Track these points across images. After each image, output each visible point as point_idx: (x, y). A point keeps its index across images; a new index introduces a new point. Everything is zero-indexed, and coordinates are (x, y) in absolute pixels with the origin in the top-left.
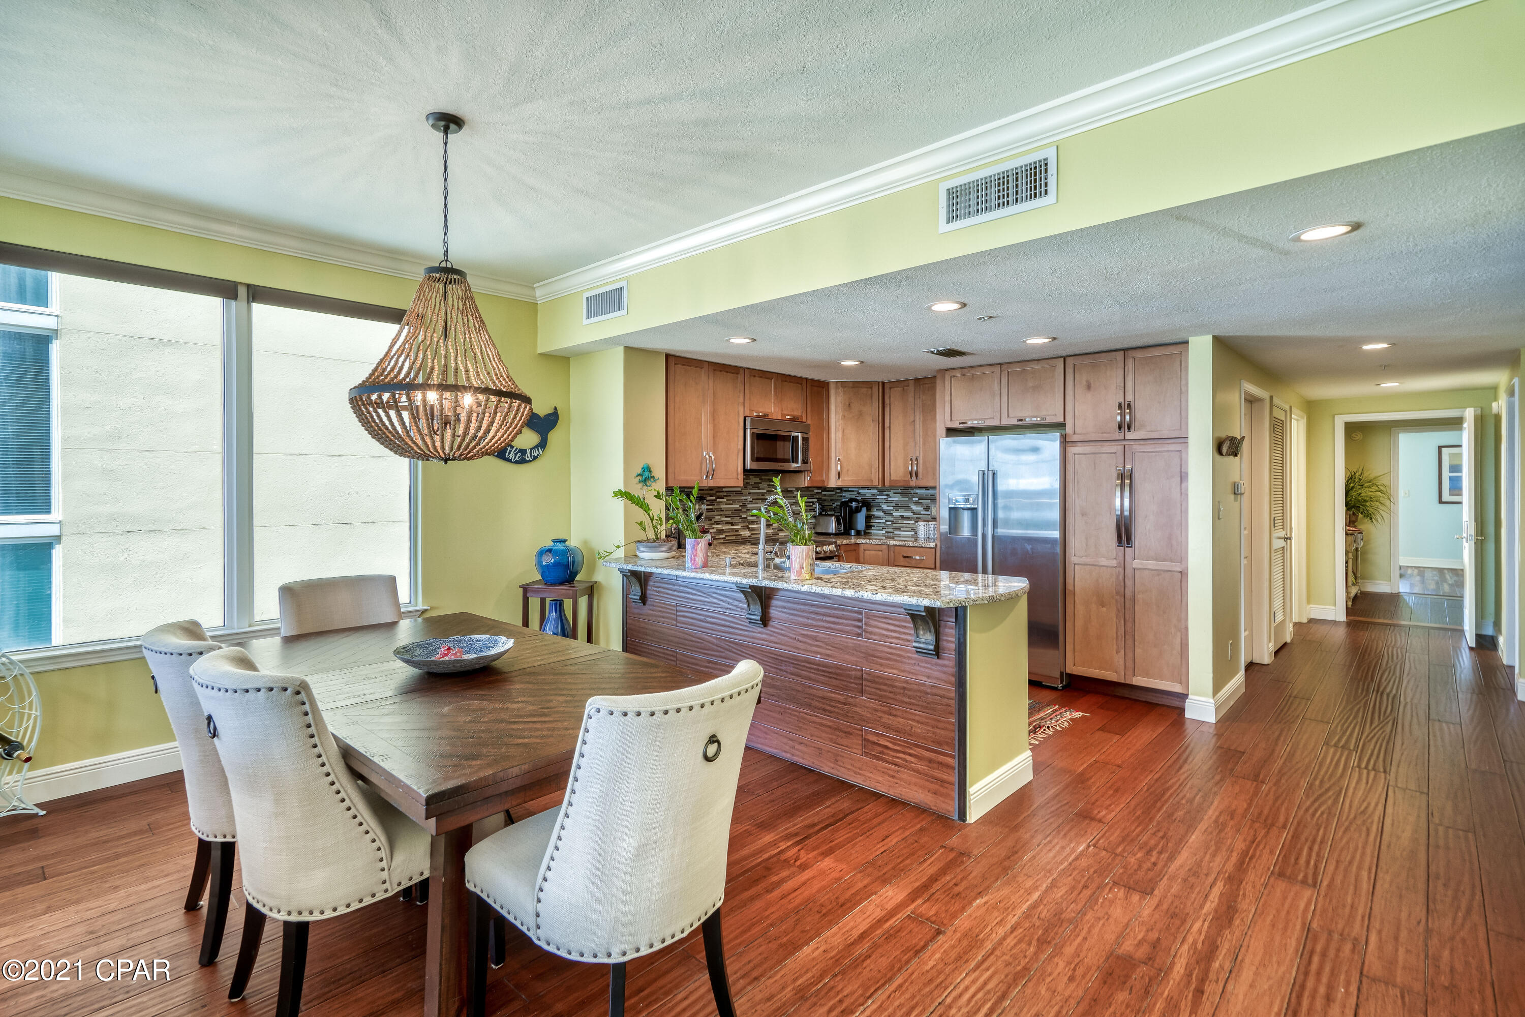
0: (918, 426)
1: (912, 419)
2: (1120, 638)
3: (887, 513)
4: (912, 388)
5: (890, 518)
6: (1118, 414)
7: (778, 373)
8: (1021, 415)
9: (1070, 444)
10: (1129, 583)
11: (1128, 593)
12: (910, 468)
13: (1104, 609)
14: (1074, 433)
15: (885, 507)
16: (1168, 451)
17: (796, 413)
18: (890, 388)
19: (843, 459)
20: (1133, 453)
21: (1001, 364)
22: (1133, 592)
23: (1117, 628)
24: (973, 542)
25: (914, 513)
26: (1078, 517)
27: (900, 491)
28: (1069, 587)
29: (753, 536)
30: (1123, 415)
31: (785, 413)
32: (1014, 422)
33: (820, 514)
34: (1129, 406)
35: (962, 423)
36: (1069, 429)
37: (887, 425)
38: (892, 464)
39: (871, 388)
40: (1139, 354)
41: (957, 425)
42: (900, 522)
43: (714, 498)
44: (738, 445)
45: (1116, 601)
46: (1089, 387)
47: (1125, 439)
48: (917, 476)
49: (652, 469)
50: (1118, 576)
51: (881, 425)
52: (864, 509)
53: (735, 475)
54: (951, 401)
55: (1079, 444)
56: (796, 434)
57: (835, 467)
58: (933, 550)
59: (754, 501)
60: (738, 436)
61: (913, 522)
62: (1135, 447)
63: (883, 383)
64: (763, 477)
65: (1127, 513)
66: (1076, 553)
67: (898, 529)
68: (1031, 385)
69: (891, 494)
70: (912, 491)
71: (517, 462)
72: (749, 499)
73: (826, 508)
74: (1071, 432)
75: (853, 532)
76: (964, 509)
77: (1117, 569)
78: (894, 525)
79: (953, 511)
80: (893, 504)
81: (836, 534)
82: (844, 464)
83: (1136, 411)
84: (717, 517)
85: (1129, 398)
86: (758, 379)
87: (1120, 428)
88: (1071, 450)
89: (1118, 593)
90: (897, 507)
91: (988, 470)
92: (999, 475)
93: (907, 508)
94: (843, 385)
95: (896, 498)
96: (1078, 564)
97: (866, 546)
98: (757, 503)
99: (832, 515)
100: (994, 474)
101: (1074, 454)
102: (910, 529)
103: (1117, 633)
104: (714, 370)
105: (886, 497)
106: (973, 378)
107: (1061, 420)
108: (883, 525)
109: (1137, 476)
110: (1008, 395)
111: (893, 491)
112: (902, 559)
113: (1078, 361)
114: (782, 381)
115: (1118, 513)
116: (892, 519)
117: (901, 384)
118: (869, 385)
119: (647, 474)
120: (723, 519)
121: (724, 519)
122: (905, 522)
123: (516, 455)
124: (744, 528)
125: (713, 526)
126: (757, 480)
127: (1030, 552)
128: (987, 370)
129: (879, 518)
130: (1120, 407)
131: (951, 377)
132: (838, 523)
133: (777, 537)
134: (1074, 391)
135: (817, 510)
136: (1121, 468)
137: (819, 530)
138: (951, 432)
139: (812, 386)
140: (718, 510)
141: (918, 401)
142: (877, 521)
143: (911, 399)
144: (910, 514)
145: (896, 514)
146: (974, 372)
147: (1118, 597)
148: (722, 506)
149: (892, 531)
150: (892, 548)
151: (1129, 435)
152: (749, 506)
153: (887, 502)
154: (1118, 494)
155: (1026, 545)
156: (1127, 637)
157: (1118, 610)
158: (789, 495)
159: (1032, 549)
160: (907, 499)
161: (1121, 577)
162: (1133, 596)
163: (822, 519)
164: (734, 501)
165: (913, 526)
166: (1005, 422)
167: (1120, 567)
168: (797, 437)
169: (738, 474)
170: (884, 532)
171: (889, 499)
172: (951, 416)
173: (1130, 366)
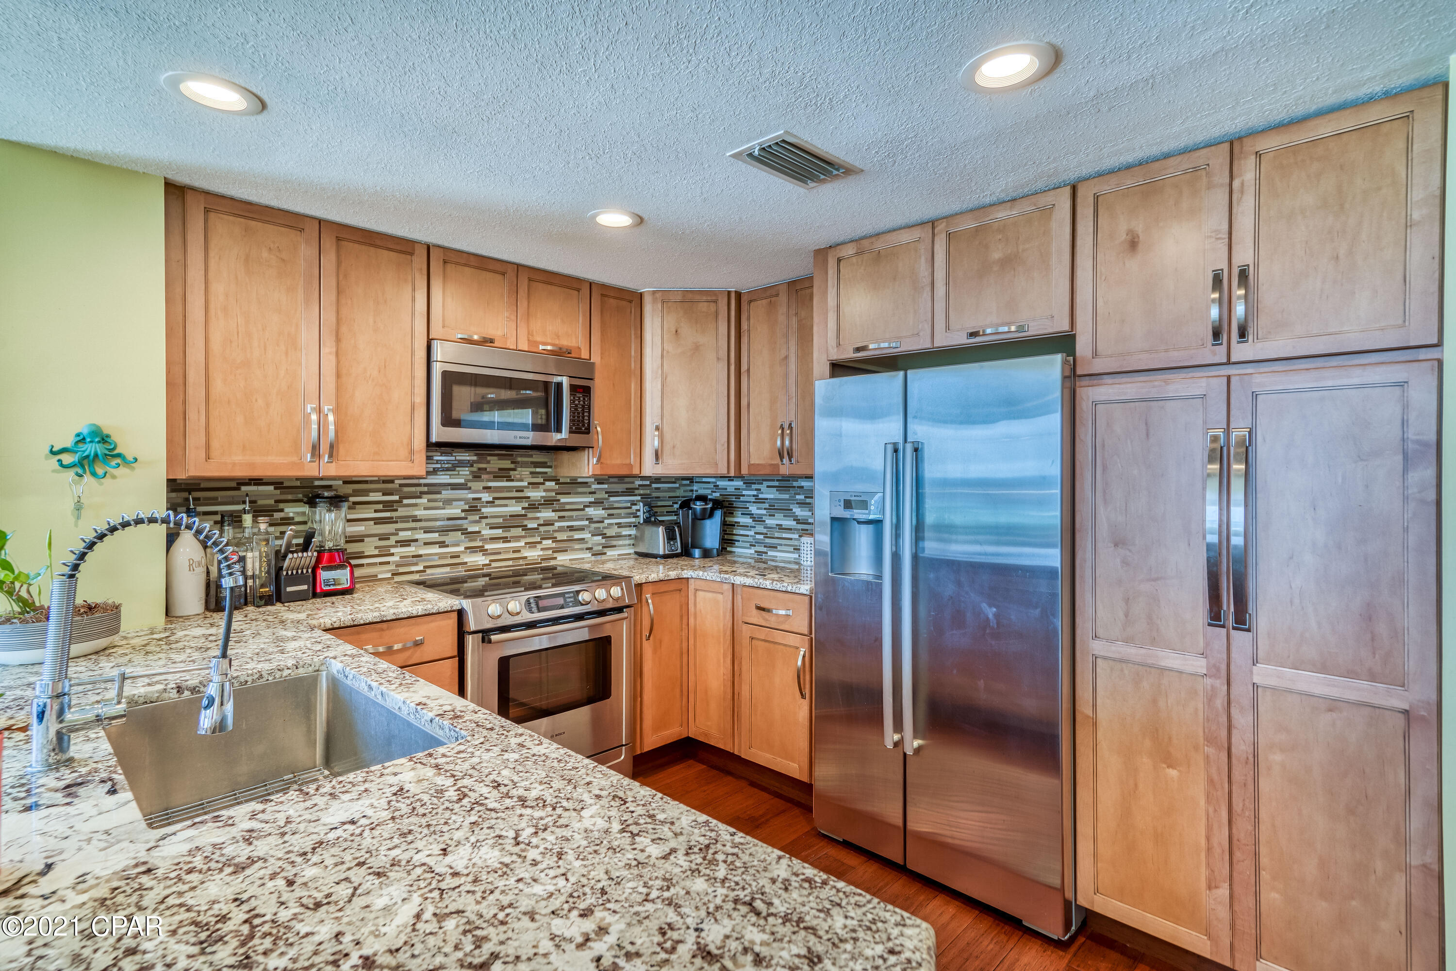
0: (793, 366)
1: (783, 353)
2: (1217, 851)
3: (758, 520)
4: (783, 298)
5: (760, 528)
6: (1213, 301)
7: (518, 266)
8: (972, 326)
9: (1085, 381)
10: (1242, 720)
11: (1241, 747)
12: (779, 443)
13: (1173, 773)
14: (1095, 354)
15: (753, 509)
16: (1363, 386)
17: (566, 342)
18: (750, 302)
19: (666, 429)
20: (1255, 396)
21: (933, 223)
22: (1255, 745)
23: (1209, 828)
24: (873, 589)
25: (798, 521)
27: (777, 483)
28: (1084, 708)
29: (494, 565)
30: (1227, 304)
31: (539, 339)
32: (959, 339)
33: (647, 521)
34: (1243, 275)
35: (858, 350)
36: (1083, 346)
37: (744, 367)
38: (753, 436)
39: (715, 302)
40: (1269, 143)
41: (848, 354)
42: (776, 535)
43: (396, 498)
44: (412, 394)
45: (1207, 758)
46: (1133, 244)
47: (1229, 363)
48: (790, 457)
50: (1210, 699)
51: (733, 368)
52: (718, 514)
53: (403, 453)
54: (838, 306)
55: (1108, 380)
56: (558, 379)
57: (651, 442)
58: (807, 599)
59: (497, 502)
60: (413, 378)
61: (796, 536)
62: (1258, 379)
63: (739, 295)
64: (519, 459)
65: (1237, 541)
66: (1100, 632)
67: (773, 547)
68: (996, 255)
69: (763, 487)
70: (795, 484)
72: (486, 497)
73: (655, 509)
74: (1089, 354)
75: (697, 553)
76: (859, 523)
77: (1208, 681)
78: (767, 540)
79: (836, 524)
80: (766, 505)
81: (665, 557)
82: (668, 436)
83: (1262, 289)
84: (401, 534)
85: (1243, 256)
86: (467, 269)
87: (1216, 334)
88: (1089, 394)
89: (1210, 740)
90: (773, 508)
91: (905, 441)
92: (927, 453)
93: (787, 512)
94: (665, 298)
95: (770, 494)
96: (1105, 658)
97: (698, 582)
98: (506, 506)
99: (662, 523)
100: (916, 450)
101: (1095, 404)
102: (791, 549)
103: (1208, 839)
104: (338, 239)
105: (755, 493)
106: (878, 257)
107: (1065, 326)
108: (750, 539)
109: (1263, 451)
110: (947, 284)
111: (766, 484)
112: (755, 612)
113: (1104, 187)
114: (530, 280)
115: (1213, 539)
116: (765, 531)
117: (768, 293)
118: (711, 296)
119: (90, 449)
120: (417, 537)
121: (421, 536)
122: (784, 535)
124: (472, 550)
125: (393, 550)
126: (507, 464)
127: (993, 623)
128: (905, 237)
129: (745, 527)
130: (1217, 281)
131: (839, 260)
132: (670, 537)
133: (552, 563)
134: (1095, 258)
135: (641, 514)
136: (1220, 433)
137: (642, 549)
138: (839, 368)
139: (602, 295)
140: (405, 519)
141: (794, 320)
142: (742, 532)
143: (782, 318)
144: (790, 523)
145: (770, 522)
146: (880, 245)
147: (1210, 750)
148: (417, 513)
149: (765, 550)
150: (739, 591)
151: (1241, 351)
152: (483, 510)
153: (758, 501)
154: (1212, 494)
155: (984, 606)
156: (1238, 855)
157: (1211, 781)
158: (580, 490)
159: (996, 616)
160: (787, 496)
161: (1220, 702)
162: (1255, 755)
163: (649, 530)
164: (448, 502)
165: (796, 543)
166: (943, 340)
167: (1215, 676)
168: (559, 385)
169: (412, 452)
170: (752, 551)
171: (761, 496)
172: (838, 336)
173: (1247, 173)
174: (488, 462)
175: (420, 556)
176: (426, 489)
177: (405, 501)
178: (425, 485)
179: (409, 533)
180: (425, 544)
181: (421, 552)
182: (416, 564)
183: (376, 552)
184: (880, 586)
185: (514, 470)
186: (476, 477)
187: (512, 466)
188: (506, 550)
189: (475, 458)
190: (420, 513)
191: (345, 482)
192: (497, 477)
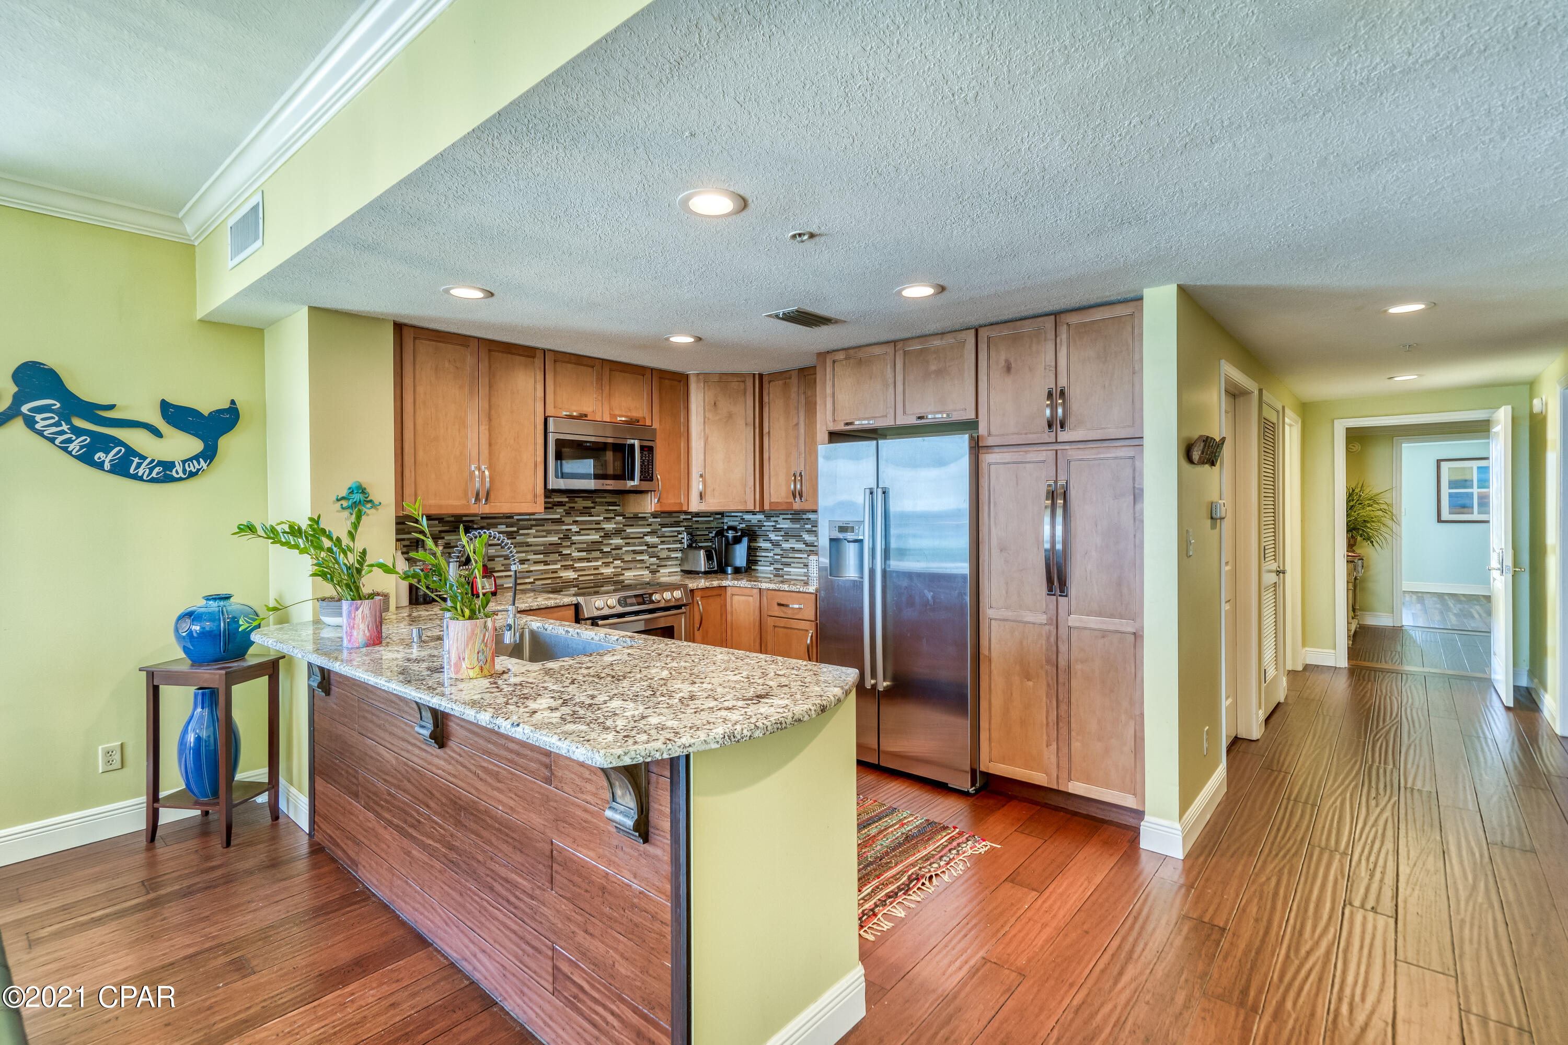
0: (802, 431)
1: (795, 421)
2: (1051, 724)
3: (776, 544)
4: (794, 380)
5: (778, 551)
6: (1047, 405)
7: (603, 360)
8: (920, 411)
9: (984, 451)
10: (1063, 648)
11: (1062, 663)
12: (792, 486)
13: (1030, 683)
14: (989, 435)
15: (772, 536)
16: (1116, 458)
17: (635, 414)
18: (770, 382)
19: (708, 476)
20: (1069, 462)
21: (895, 342)
22: (1069, 661)
23: (1048, 712)
24: (858, 585)
25: (807, 545)
26: (995, 551)
27: (790, 516)
28: (984, 651)
29: (581, 578)
30: (1053, 408)
31: (617, 412)
32: (912, 420)
33: (690, 546)
34: (1062, 393)
35: (847, 424)
36: (982, 430)
37: (766, 430)
38: (773, 481)
39: (744, 382)
40: (1074, 319)
41: (841, 427)
42: (791, 555)
43: (515, 529)
44: (535, 455)
45: (1047, 672)
46: (1008, 369)
47: (1056, 442)
48: (801, 496)
49: (368, 490)
50: (1048, 638)
51: (757, 431)
52: (745, 540)
53: (530, 497)
54: (833, 394)
55: (997, 450)
56: (632, 441)
57: (697, 486)
58: (814, 596)
59: (583, 532)
60: (535, 444)
61: (806, 556)
62: (1070, 453)
63: (761, 376)
64: (597, 500)
65: (1059, 547)
66: (994, 605)
67: (788, 565)
68: (933, 368)
69: (780, 519)
70: (804, 517)
71: (153, 480)
72: (575, 528)
73: (696, 538)
74: (986, 434)
75: (730, 570)
76: (849, 542)
77: (1047, 627)
78: (783, 560)
79: (833, 543)
80: (782, 533)
81: (706, 573)
82: (709, 482)
83: (1072, 400)
85: (1063, 382)
86: (569, 365)
87: (1050, 425)
88: (988, 458)
89: (1048, 661)
90: (787, 535)
91: (878, 487)
92: (892, 495)
93: (799, 538)
94: (705, 377)
95: (785, 525)
96: (996, 619)
97: (734, 589)
98: (588, 535)
99: (701, 548)
100: (884, 493)
101: (989, 464)
102: (802, 565)
103: (1047, 718)
104: (490, 351)
105: (773, 524)
106: (860, 362)
107: (973, 416)
108: (770, 559)
109: (1073, 494)
110: (904, 384)
111: (782, 517)
112: (776, 607)
113: (994, 333)
114: (611, 370)
115: (1047, 546)
116: (781, 552)
117: (782, 376)
118: (740, 377)
119: (357, 497)
120: (529, 557)
121: (532, 557)
122: (797, 555)
123: (151, 470)
124: (565, 568)
126: (589, 504)
127: (931, 601)
128: (877, 350)
129: (766, 550)
130: (1050, 395)
131: (834, 362)
132: (709, 557)
133: (621, 578)
134: (988, 375)
135: (685, 541)
136: (1052, 483)
137: (686, 568)
138: (835, 436)
139: (660, 378)
140: (521, 544)
141: (802, 398)
142: (764, 554)
143: (794, 395)
144: (801, 546)
145: (786, 545)
146: (861, 354)
147: (1048, 667)
148: (529, 540)
149: (781, 567)
150: (765, 593)
151: (1063, 436)
152: (573, 538)
153: (776, 530)
154: (1047, 519)
155: (926, 591)
156: (1061, 724)
157: (1048, 685)
158: (640, 523)
159: (933, 597)
160: (798, 526)
161: (1053, 639)
162: (1069, 667)
163: (691, 553)
164: (549, 532)
165: (805, 561)
166: (902, 421)
167: (1051, 624)
168: (633, 446)
169: (535, 496)
170: (772, 568)
171: (778, 526)
172: (834, 414)
173: (1063, 336)
174: (576, 502)
175: (531, 571)
176: (534, 523)
177: (521, 532)
178: (535, 520)
179: (524, 555)
180: (535, 563)
181: (532, 569)
182: (529, 577)
183: (503, 568)
184: (862, 583)
185: (594, 508)
186: (568, 513)
187: (592, 505)
188: (589, 568)
189: (567, 500)
190: (531, 540)
191: (482, 518)
192: (582, 514)
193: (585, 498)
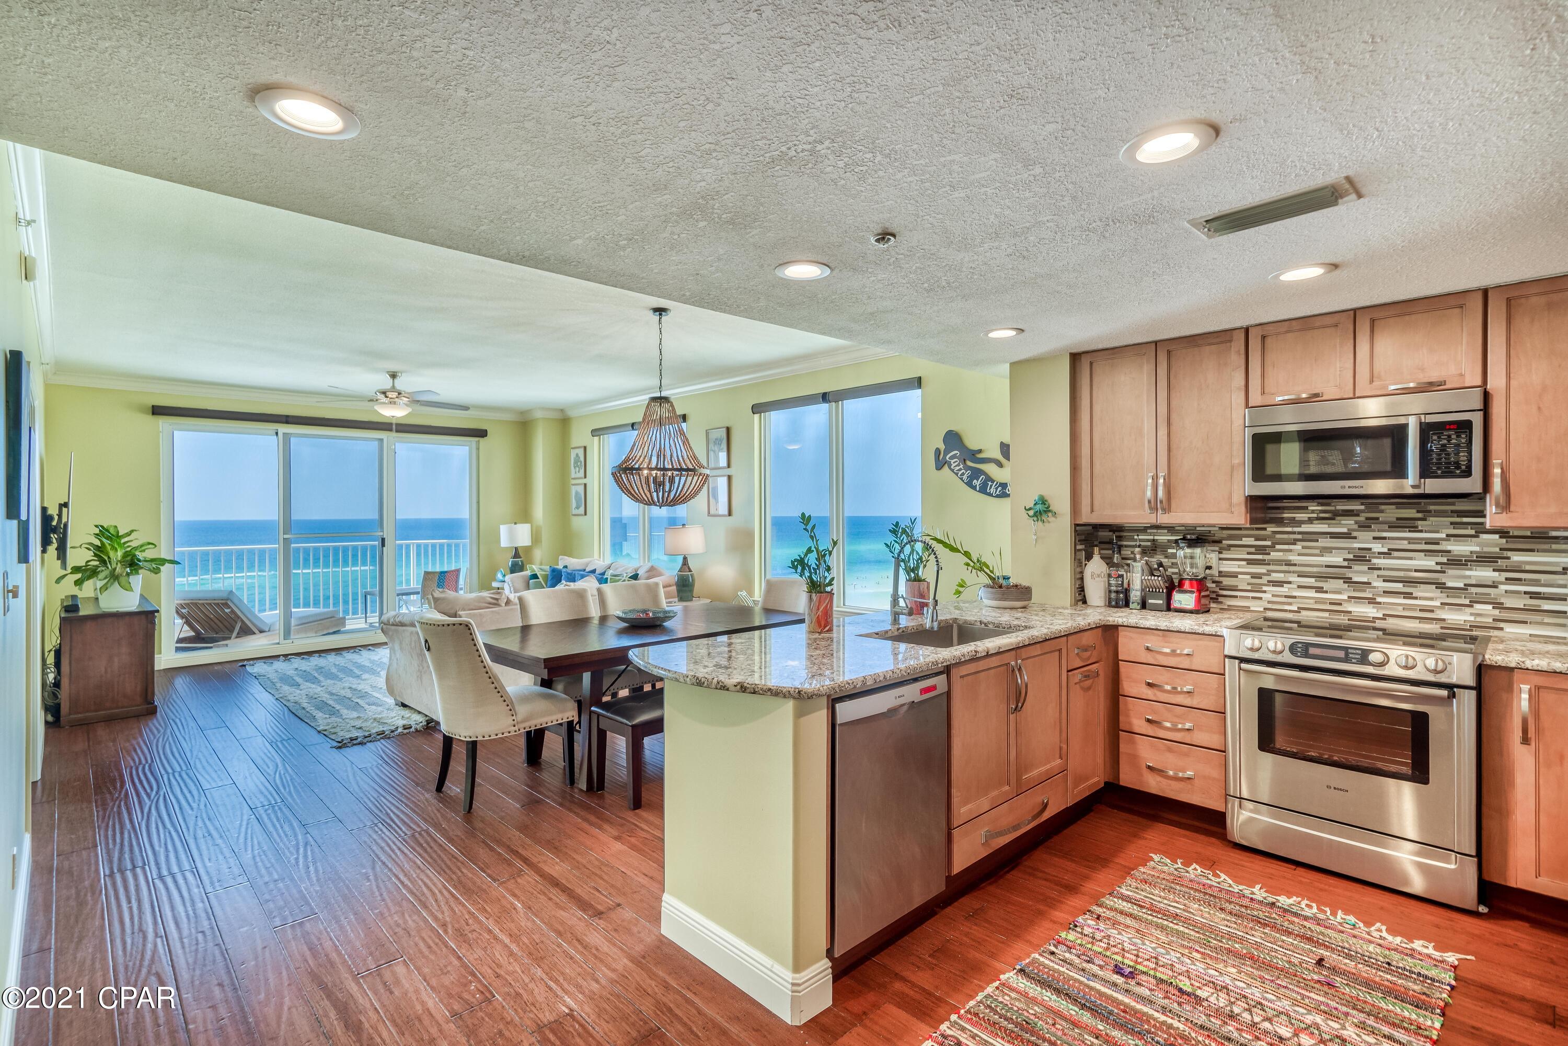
7: (1355, 309)
72: (1377, 547)
84: (1274, 575)
98: (1411, 559)
119: (1039, 507)
120: (1291, 579)
121: (1293, 578)
125: (1265, 588)
126: (1411, 513)
140: (1278, 562)
148: (1291, 558)
152: (1374, 561)
174: (1382, 512)
175: (1295, 597)
176: (1300, 537)
177: (1278, 547)
178: (1299, 533)
179: (1282, 575)
180: (1299, 587)
181: (1295, 594)
182: (1290, 604)
183: (1249, 588)
185: (1424, 519)
186: (1364, 526)
187: (1420, 515)
189: (1362, 507)
190: (1293, 558)
192: (1393, 527)
193: (1399, 506)
